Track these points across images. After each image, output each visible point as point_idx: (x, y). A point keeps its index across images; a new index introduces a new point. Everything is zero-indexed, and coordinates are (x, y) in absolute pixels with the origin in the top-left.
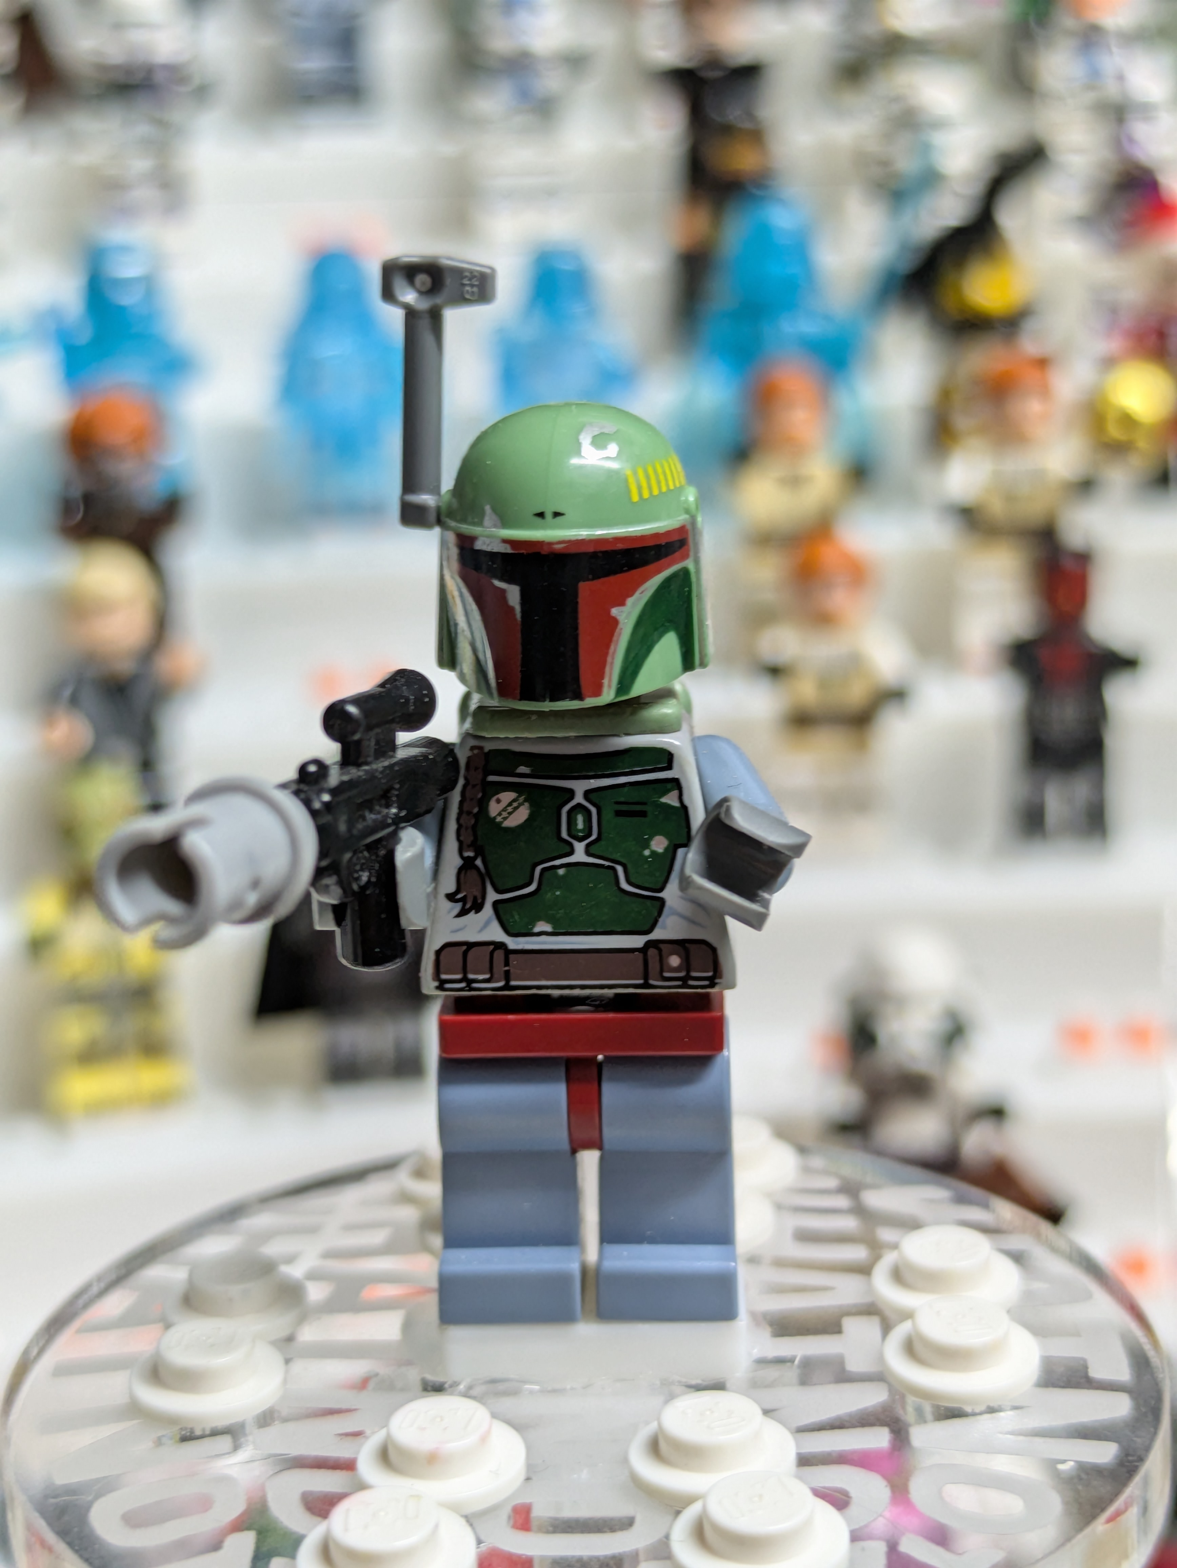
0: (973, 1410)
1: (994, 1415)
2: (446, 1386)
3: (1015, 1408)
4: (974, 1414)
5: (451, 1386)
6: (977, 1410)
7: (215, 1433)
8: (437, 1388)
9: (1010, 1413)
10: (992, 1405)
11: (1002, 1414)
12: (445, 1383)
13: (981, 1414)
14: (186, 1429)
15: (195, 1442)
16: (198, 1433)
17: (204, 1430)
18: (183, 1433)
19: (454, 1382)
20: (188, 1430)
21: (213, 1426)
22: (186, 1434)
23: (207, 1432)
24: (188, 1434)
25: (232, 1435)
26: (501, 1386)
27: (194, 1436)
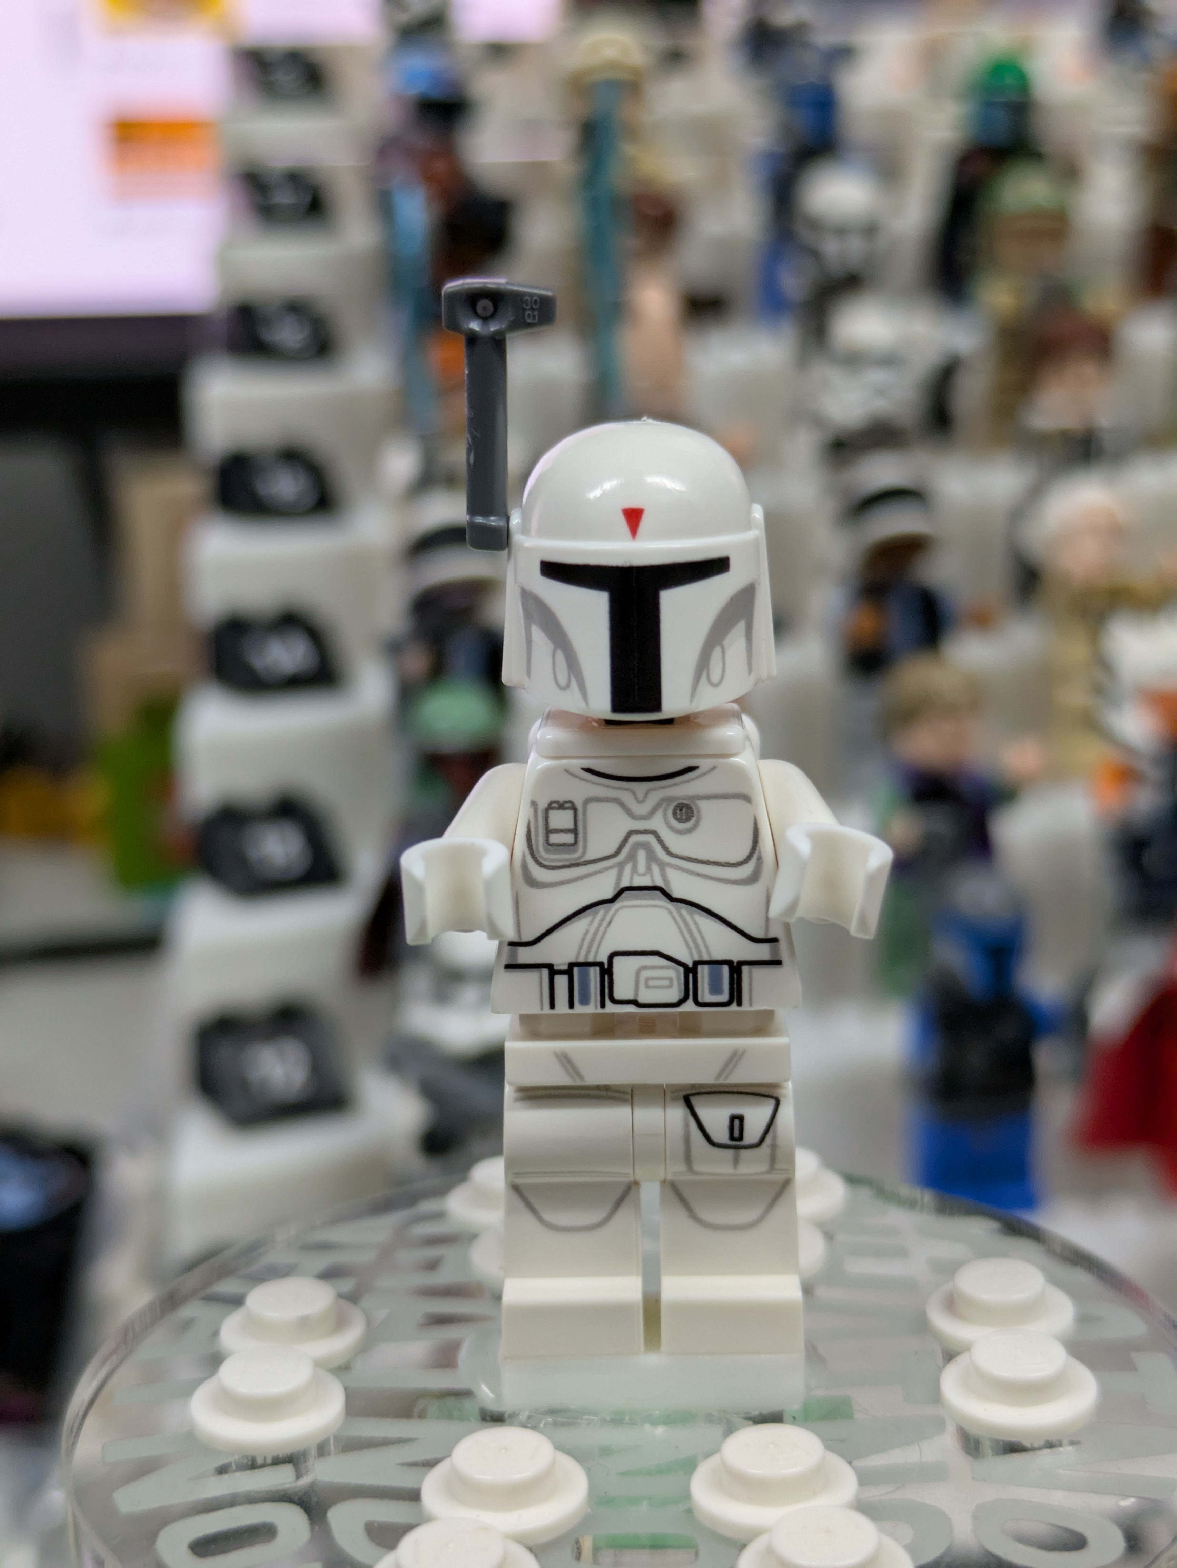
0: (1032, 1444)
1: (1053, 1449)
2: (506, 1416)
3: (1072, 1443)
4: (1033, 1449)
5: (510, 1416)
6: (1036, 1445)
7: (277, 1462)
8: (495, 1419)
9: (1070, 1448)
10: (1050, 1440)
11: (1061, 1449)
12: (506, 1412)
13: (1040, 1448)
14: (247, 1457)
15: (256, 1471)
16: (260, 1461)
17: (265, 1458)
18: (245, 1461)
19: (514, 1413)
20: (250, 1459)
21: (275, 1455)
22: (248, 1462)
23: (269, 1461)
24: (250, 1463)
25: (294, 1464)
26: (562, 1417)
27: (256, 1464)
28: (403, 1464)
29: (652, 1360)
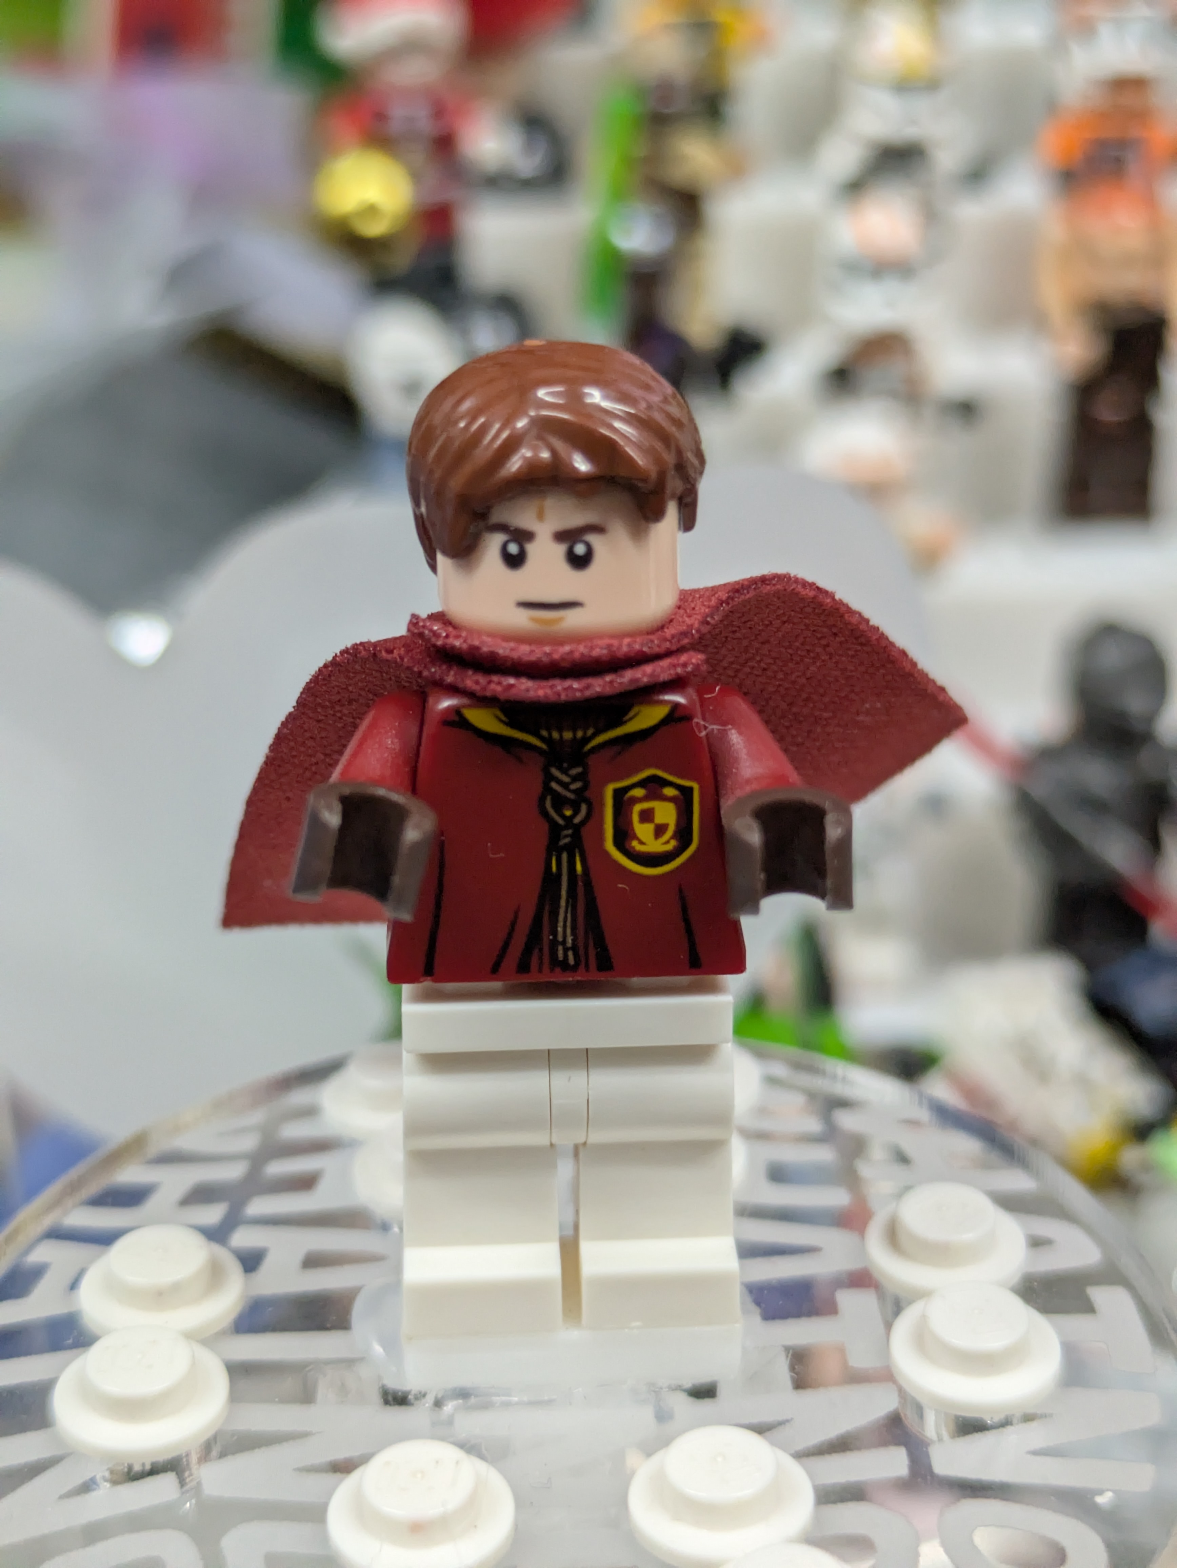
0: (992, 1418)
2: (410, 1397)
4: (993, 1427)
5: (414, 1398)
6: (997, 1420)
7: (157, 1469)
8: (399, 1400)
12: (409, 1393)
13: (997, 1427)
14: (123, 1464)
15: (136, 1483)
16: (137, 1468)
17: (143, 1465)
18: (122, 1468)
19: (420, 1393)
20: (126, 1465)
21: (154, 1460)
22: (125, 1472)
23: (148, 1467)
24: (126, 1470)
25: (177, 1474)
26: (473, 1400)
27: (132, 1474)
28: (299, 1470)
29: (574, 1335)
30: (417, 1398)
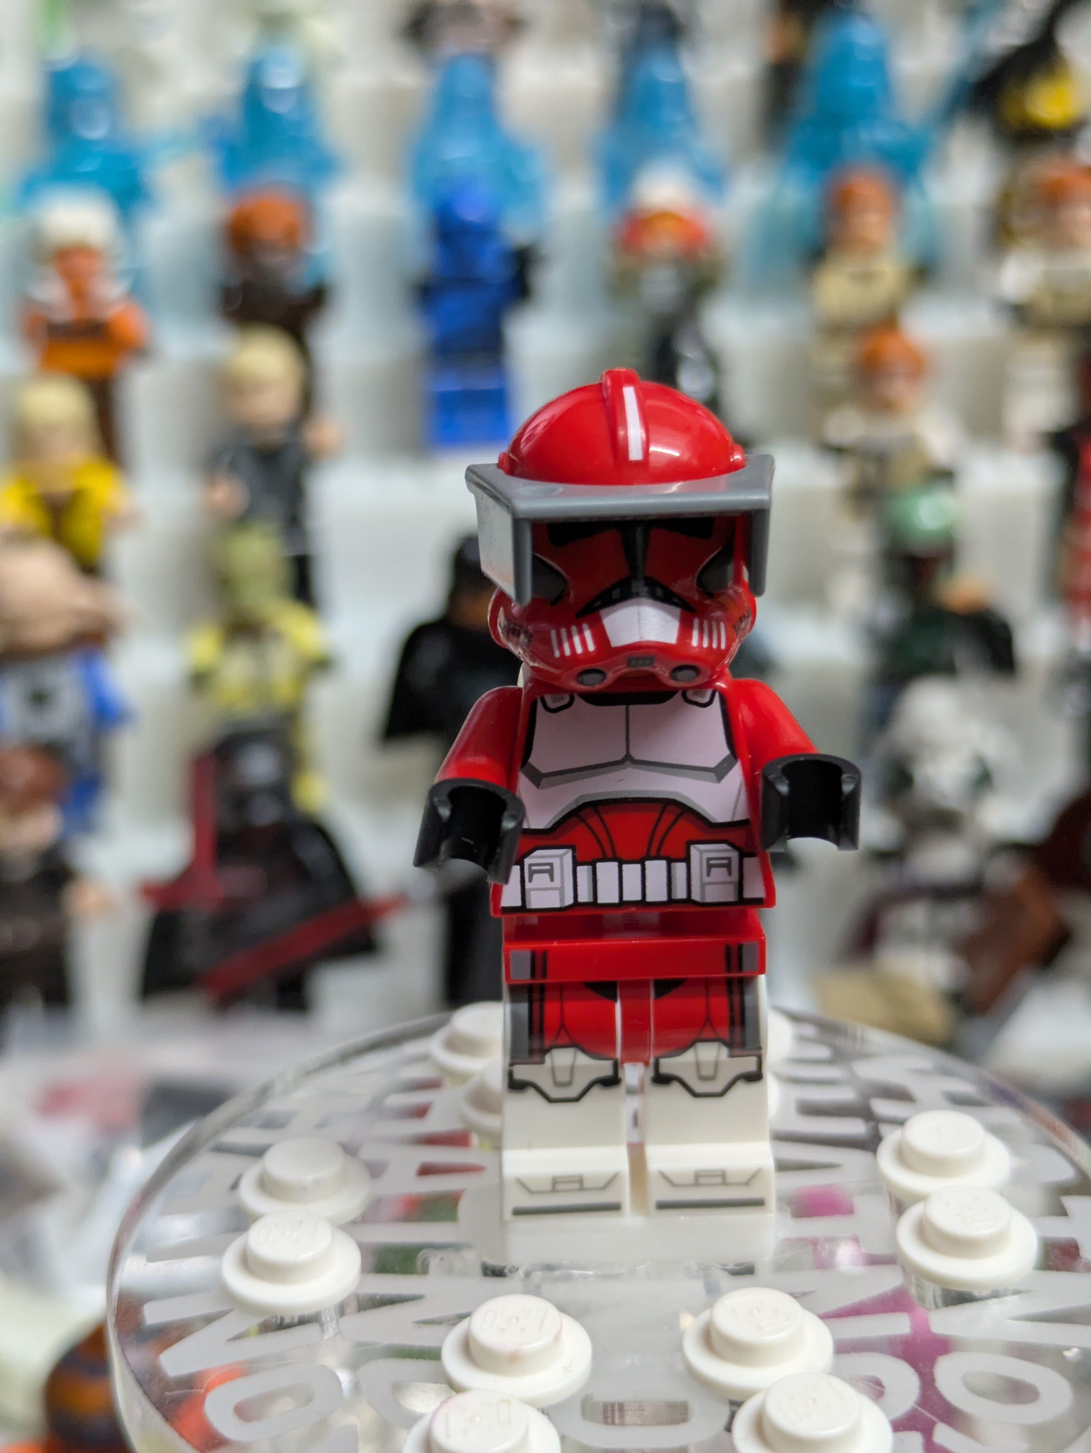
1: (1000, 1299)
2: (506, 1271)
3: (1016, 1292)
4: (983, 1299)
6: (984, 1293)
7: (303, 1321)
8: (496, 1273)
9: (1015, 1297)
10: (997, 1290)
11: (1008, 1298)
12: (505, 1266)
13: (988, 1298)
14: (276, 1317)
15: (287, 1331)
16: (287, 1320)
17: (292, 1318)
18: (274, 1320)
19: (513, 1267)
20: (279, 1317)
21: (303, 1314)
22: (276, 1321)
23: (296, 1320)
24: (279, 1322)
25: (319, 1324)
26: (557, 1273)
27: (284, 1323)
28: (418, 1322)
30: (511, 1272)
